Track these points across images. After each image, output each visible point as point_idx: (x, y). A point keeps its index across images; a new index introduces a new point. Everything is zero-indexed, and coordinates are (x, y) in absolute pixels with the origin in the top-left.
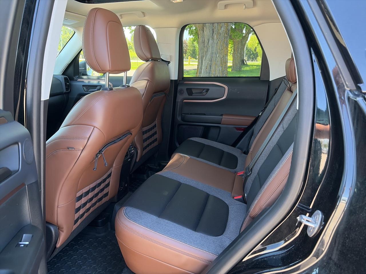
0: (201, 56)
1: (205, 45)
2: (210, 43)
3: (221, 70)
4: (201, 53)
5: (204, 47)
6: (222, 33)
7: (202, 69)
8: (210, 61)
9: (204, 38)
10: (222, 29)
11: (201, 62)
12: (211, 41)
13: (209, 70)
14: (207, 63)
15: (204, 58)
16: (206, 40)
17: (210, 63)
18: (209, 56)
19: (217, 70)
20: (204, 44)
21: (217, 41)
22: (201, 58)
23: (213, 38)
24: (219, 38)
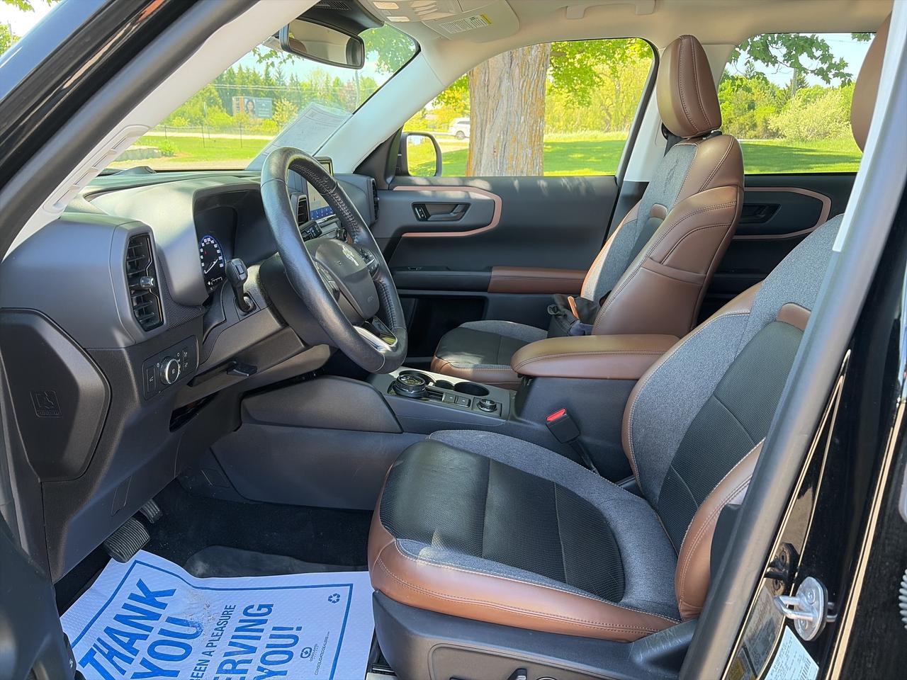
0: (479, 120)
1: (492, 93)
2: (503, 88)
3: (530, 155)
4: (480, 114)
5: (489, 97)
6: (532, 62)
7: (481, 154)
8: (504, 133)
9: (487, 74)
10: (533, 51)
11: (479, 134)
12: (506, 83)
13: (500, 156)
14: (496, 139)
15: (488, 126)
16: (493, 80)
17: (503, 138)
18: (500, 121)
19: (522, 155)
20: (488, 91)
21: (521, 83)
22: (479, 125)
23: (511, 76)
24: (526, 74)
